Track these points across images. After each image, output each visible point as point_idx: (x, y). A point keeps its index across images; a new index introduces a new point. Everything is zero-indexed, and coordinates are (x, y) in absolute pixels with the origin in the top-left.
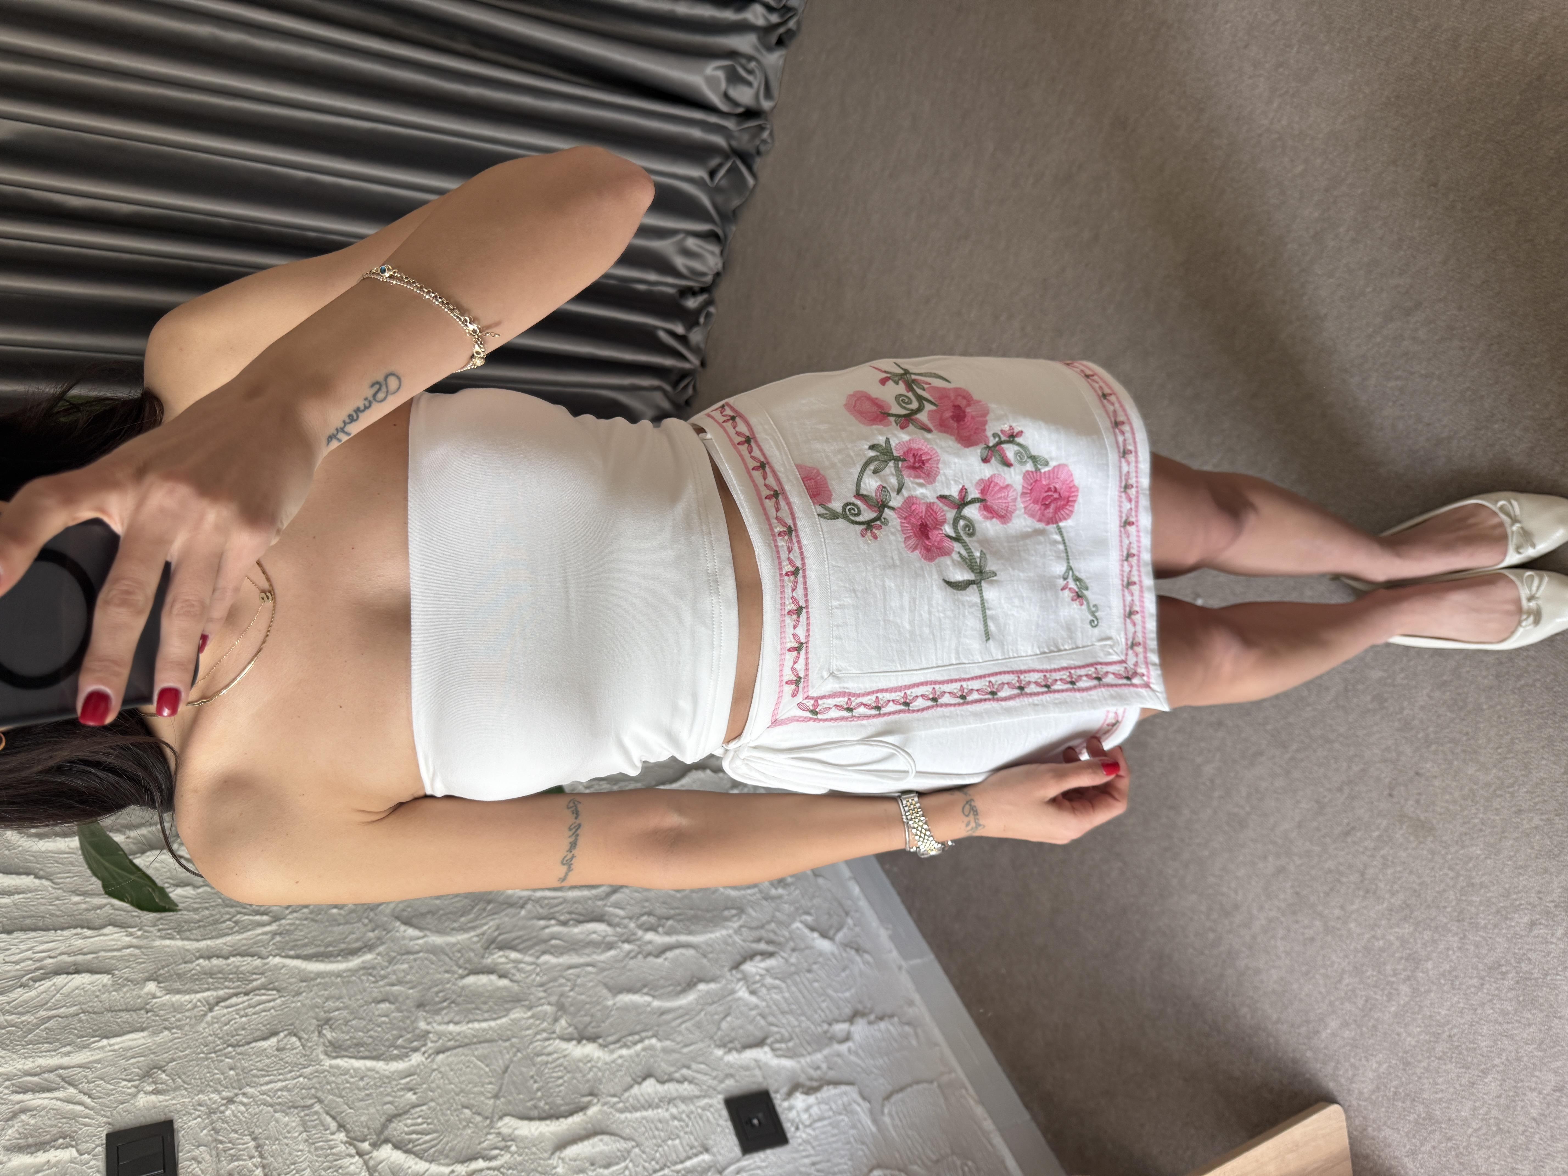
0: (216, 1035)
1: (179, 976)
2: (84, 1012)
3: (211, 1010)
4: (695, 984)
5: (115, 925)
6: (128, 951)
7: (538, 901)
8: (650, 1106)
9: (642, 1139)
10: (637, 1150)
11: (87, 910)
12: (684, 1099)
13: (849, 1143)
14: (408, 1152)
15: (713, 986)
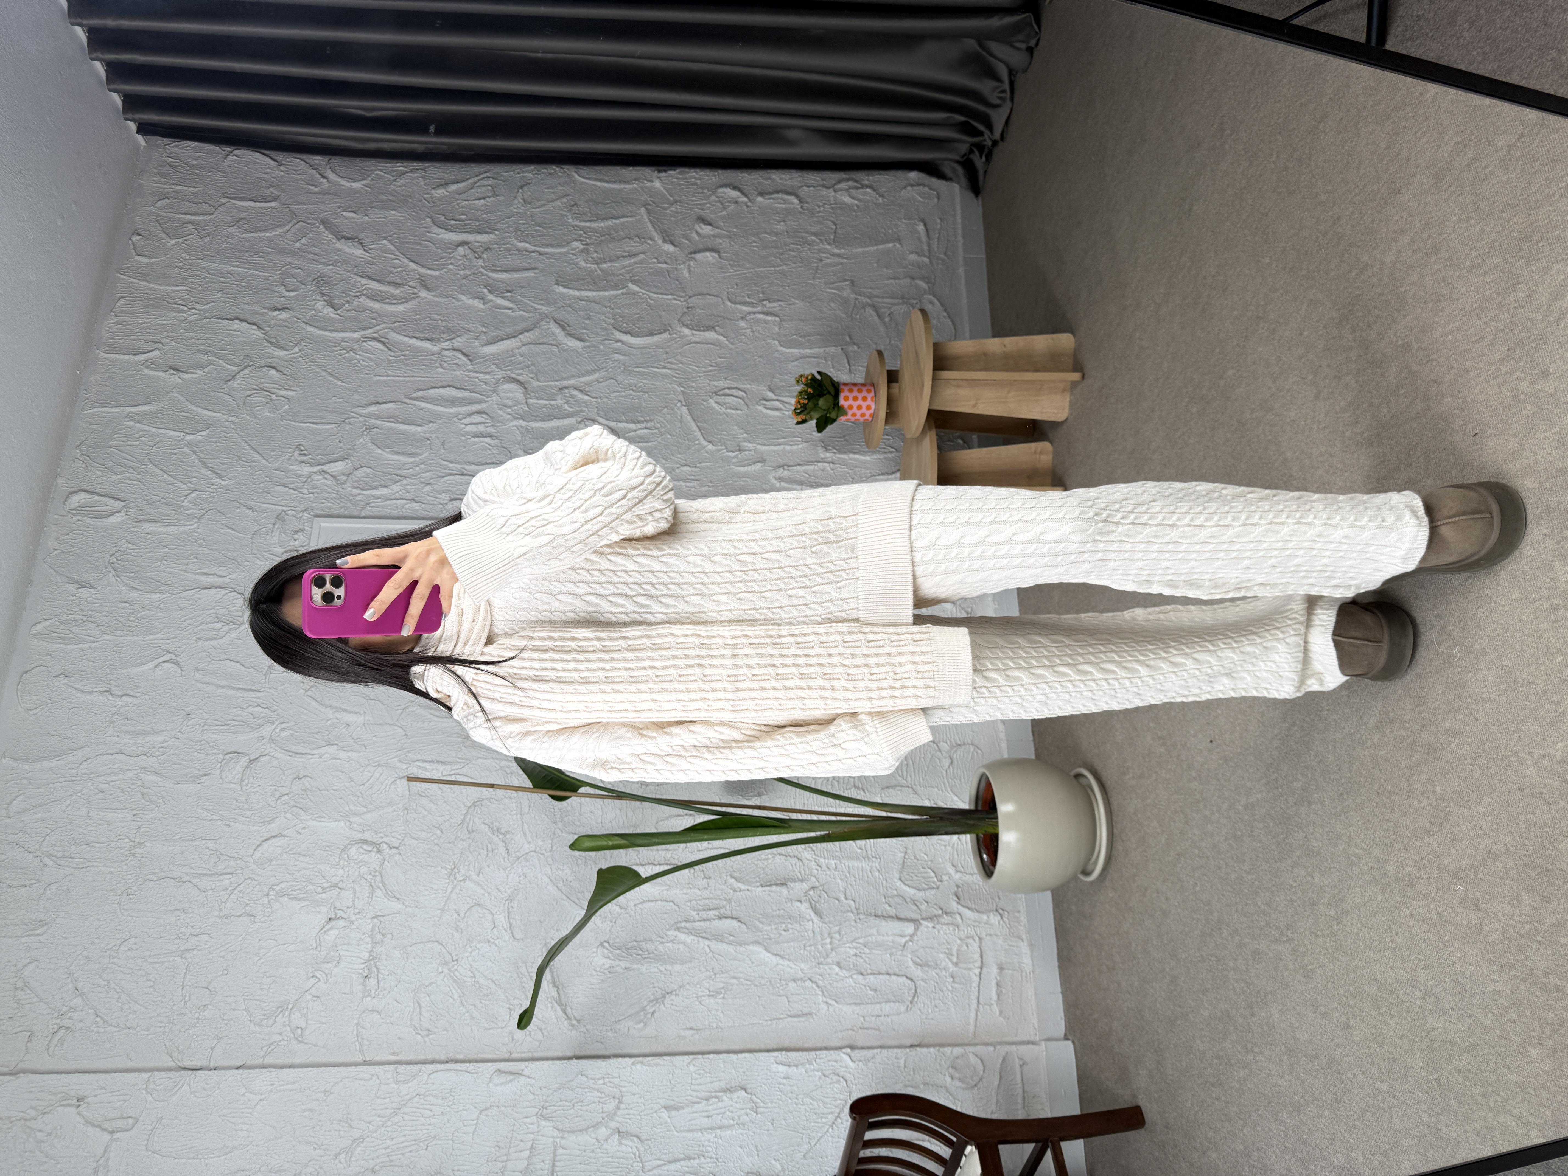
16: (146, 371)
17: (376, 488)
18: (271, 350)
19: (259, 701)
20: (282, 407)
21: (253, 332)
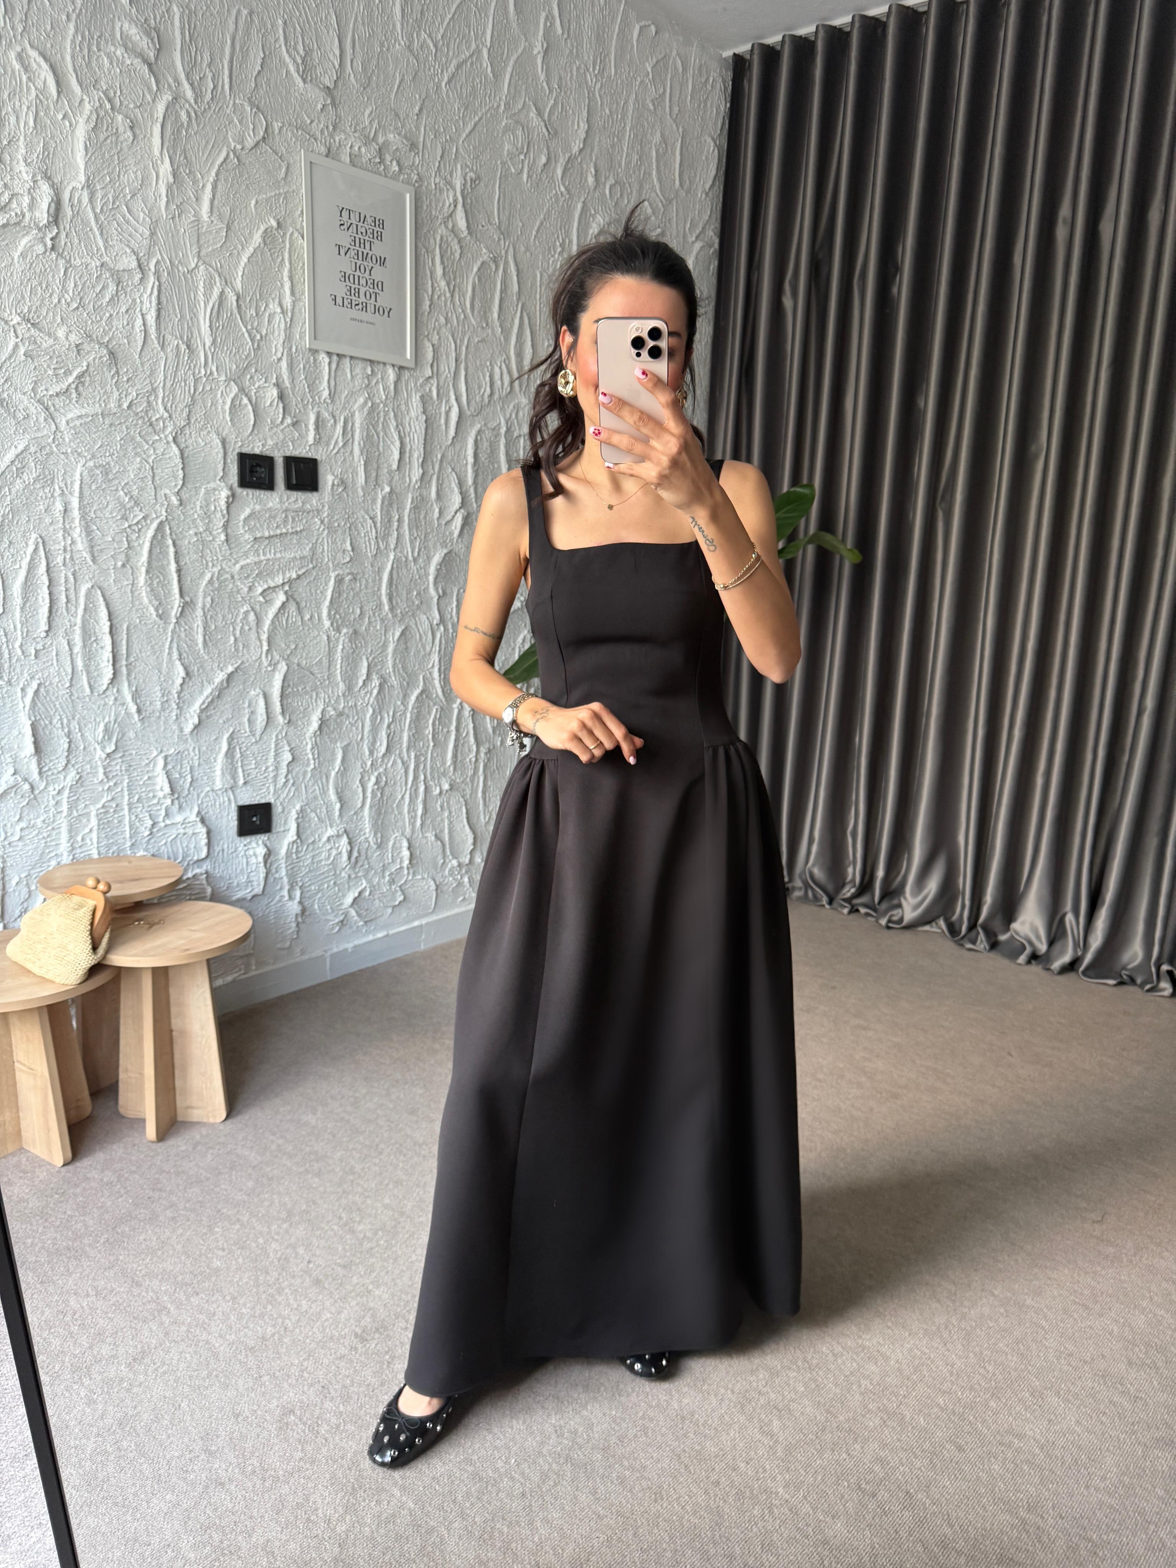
0: (357, 519)
1: (391, 505)
2: (379, 454)
3: (371, 518)
4: (340, 801)
5: (423, 474)
6: (408, 480)
7: (404, 713)
8: (276, 755)
9: (259, 746)
10: (254, 740)
11: (432, 462)
12: (276, 777)
13: (230, 879)
14: (280, 609)
15: (337, 813)
16: (544, 14)
17: (442, 262)
18: (562, 161)
19: (220, 88)
20: (513, 165)
21: (577, 142)
